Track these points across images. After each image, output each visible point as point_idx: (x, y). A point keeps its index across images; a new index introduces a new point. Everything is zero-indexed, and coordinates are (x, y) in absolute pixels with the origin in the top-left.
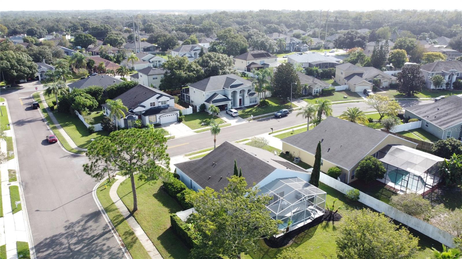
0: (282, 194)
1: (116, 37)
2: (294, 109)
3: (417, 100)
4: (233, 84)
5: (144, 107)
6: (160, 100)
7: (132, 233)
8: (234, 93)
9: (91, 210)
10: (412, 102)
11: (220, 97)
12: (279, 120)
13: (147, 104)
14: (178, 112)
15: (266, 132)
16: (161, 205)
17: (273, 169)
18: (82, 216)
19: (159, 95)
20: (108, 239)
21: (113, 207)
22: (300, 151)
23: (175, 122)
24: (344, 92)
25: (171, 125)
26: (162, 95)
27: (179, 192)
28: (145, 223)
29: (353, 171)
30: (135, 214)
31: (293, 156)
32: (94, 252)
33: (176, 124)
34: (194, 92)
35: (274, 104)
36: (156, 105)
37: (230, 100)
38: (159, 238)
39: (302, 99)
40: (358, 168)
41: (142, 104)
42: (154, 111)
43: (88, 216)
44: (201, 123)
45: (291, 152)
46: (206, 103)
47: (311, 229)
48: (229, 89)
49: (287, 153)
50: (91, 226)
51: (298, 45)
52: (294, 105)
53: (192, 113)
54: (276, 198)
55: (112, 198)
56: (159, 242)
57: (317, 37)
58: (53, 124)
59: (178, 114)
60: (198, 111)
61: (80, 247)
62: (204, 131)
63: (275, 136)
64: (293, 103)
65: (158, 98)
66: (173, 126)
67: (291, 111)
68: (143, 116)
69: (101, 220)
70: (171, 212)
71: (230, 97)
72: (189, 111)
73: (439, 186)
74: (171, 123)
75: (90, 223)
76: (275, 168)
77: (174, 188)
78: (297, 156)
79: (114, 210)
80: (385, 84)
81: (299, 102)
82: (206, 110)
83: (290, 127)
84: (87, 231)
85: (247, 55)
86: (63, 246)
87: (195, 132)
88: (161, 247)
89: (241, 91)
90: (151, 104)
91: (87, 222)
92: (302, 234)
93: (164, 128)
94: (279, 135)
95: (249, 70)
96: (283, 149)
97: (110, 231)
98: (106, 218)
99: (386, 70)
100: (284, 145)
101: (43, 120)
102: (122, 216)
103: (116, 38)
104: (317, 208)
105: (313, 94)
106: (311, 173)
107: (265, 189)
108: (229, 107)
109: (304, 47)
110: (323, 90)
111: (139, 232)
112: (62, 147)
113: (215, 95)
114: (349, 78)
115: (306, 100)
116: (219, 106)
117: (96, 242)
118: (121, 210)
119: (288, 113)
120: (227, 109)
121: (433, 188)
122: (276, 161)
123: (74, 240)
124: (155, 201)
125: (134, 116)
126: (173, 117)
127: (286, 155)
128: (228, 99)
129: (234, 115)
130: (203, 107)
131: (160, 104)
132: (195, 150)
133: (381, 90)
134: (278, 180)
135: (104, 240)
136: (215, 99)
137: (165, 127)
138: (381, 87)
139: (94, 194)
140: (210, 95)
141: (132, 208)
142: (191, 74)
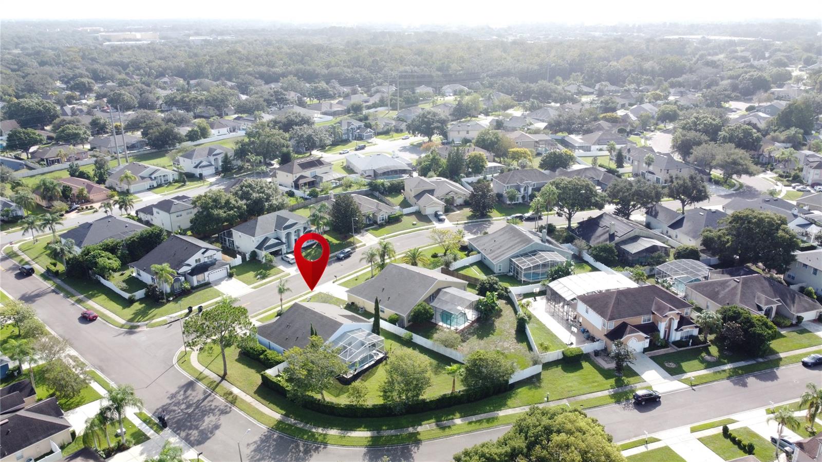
0: (350, 344)
1: (76, 129)
2: (358, 245)
3: (489, 221)
4: (287, 224)
5: (189, 265)
6: (206, 255)
7: (231, 393)
8: (288, 235)
9: (183, 380)
10: (484, 224)
11: (272, 241)
12: (342, 263)
13: (192, 261)
14: (228, 266)
15: (329, 280)
16: (247, 367)
17: (340, 325)
18: (178, 387)
19: (204, 250)
20: (212, 401)
21: (202, 376)
22: (364, 302)
23: (226, 277)
24: (414, 216)
25: (222, 283)
26: (207, 249)
27: (262, 354)
28: (238, 384)
29: (409, 315)
30: (226, 378)
31: (359, 306)
32: (205, 411)
33: (227, 280)
34: (240, 236)
35: (335, 241)
36: (202, 261)
37: (285, 243)
38: (255, 392)
39: (367, 231)
40: (412, 314)
41: (186, 262)
42: (202, 268)
43: (183, 387)
44: (256, 276)
45: (356, 302)
46: (256, 250)
47: (374, 368)
48: (283, 231)
49: (353, 303)
50: (191, 394)
51: (358, 131)
52: (357, 240)
53: (241, 263)
54: (345, 348)
55: (196, 368)
56: (256, 395)
57: (387, 105)
58: (73, 296)
59: (228, 268)
60: (248, 259)
61: (192, 410)
62: (262, 285)
63: (340, 285)
64: (356, 237)
65: (203, 253)
66: (224, 283)
67: (354, 249)
68: (189, 277)
69: (197, 388)
70: (258, 372)
71: (284, 240)
72: (238, 260)
73: (478, 320)
74: (222, 279)
75: (189, 392)
76: (342, 324)
77: (256, 351)
78: (362, 306)
79: (204, 378)
80: (459, 201)
81: (363, 236)
82: (257, 258)
83: (353, 272)
84: (190, 398)
85: (293, 166)
86: (177, 412)
87: (252, 288)
88: (259, 398)
89: (295, 232)
90: (196, 261)
91: (185, 392)
92: (367, 373)
93: (215, 287)
94: (344, 283)
95: (297, 186)
96: (348, 299)
97: (210, 394)
98: (201, 386)
99: (464, 177)
100: (349, 296)
101: (53, 291)
102: (215, 381)
103: (77, 132)
104: (378, 351)
105: (379, 222)
106: (372, 323)
107: (336, 342)
108: (284, 251)
109: (367, 133)
110: (389, 217)
111: (236, 391)
112: (108, 324)
113: (266, 239)
114: (419, 196)
115: (371, 231)
116: (271, 253)
117: (202, 405)
118: (212, 377)
119: (351, 253)
120: (281, 254)
121: (473, 322)
122: (343, 316)
123: (183, 406)
124: (240, 365)
125: (180, 278)
126: (221, 272)
127: (351, 307)
128: (282, 243)
129: (291, 262)
130: (254, 255)
131: (206, 260)
132: (260, 310)
133: (455, 209)
134: (345, 333)
135: (209, 402)
136: (268, 244)
137: (216, 285)
138: (455, 205)
139: (177, 366)
140: (261, 240)
141: (222, 373)
142: (232, 212)
